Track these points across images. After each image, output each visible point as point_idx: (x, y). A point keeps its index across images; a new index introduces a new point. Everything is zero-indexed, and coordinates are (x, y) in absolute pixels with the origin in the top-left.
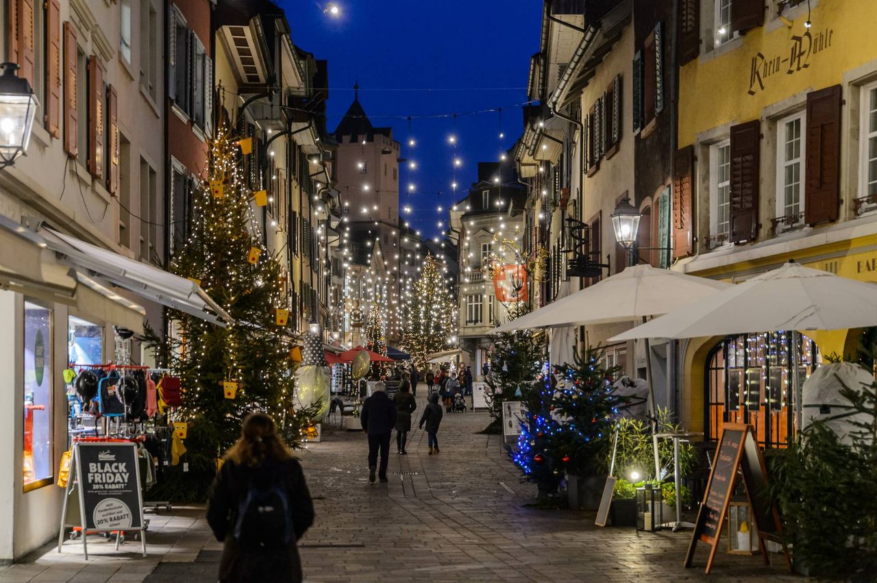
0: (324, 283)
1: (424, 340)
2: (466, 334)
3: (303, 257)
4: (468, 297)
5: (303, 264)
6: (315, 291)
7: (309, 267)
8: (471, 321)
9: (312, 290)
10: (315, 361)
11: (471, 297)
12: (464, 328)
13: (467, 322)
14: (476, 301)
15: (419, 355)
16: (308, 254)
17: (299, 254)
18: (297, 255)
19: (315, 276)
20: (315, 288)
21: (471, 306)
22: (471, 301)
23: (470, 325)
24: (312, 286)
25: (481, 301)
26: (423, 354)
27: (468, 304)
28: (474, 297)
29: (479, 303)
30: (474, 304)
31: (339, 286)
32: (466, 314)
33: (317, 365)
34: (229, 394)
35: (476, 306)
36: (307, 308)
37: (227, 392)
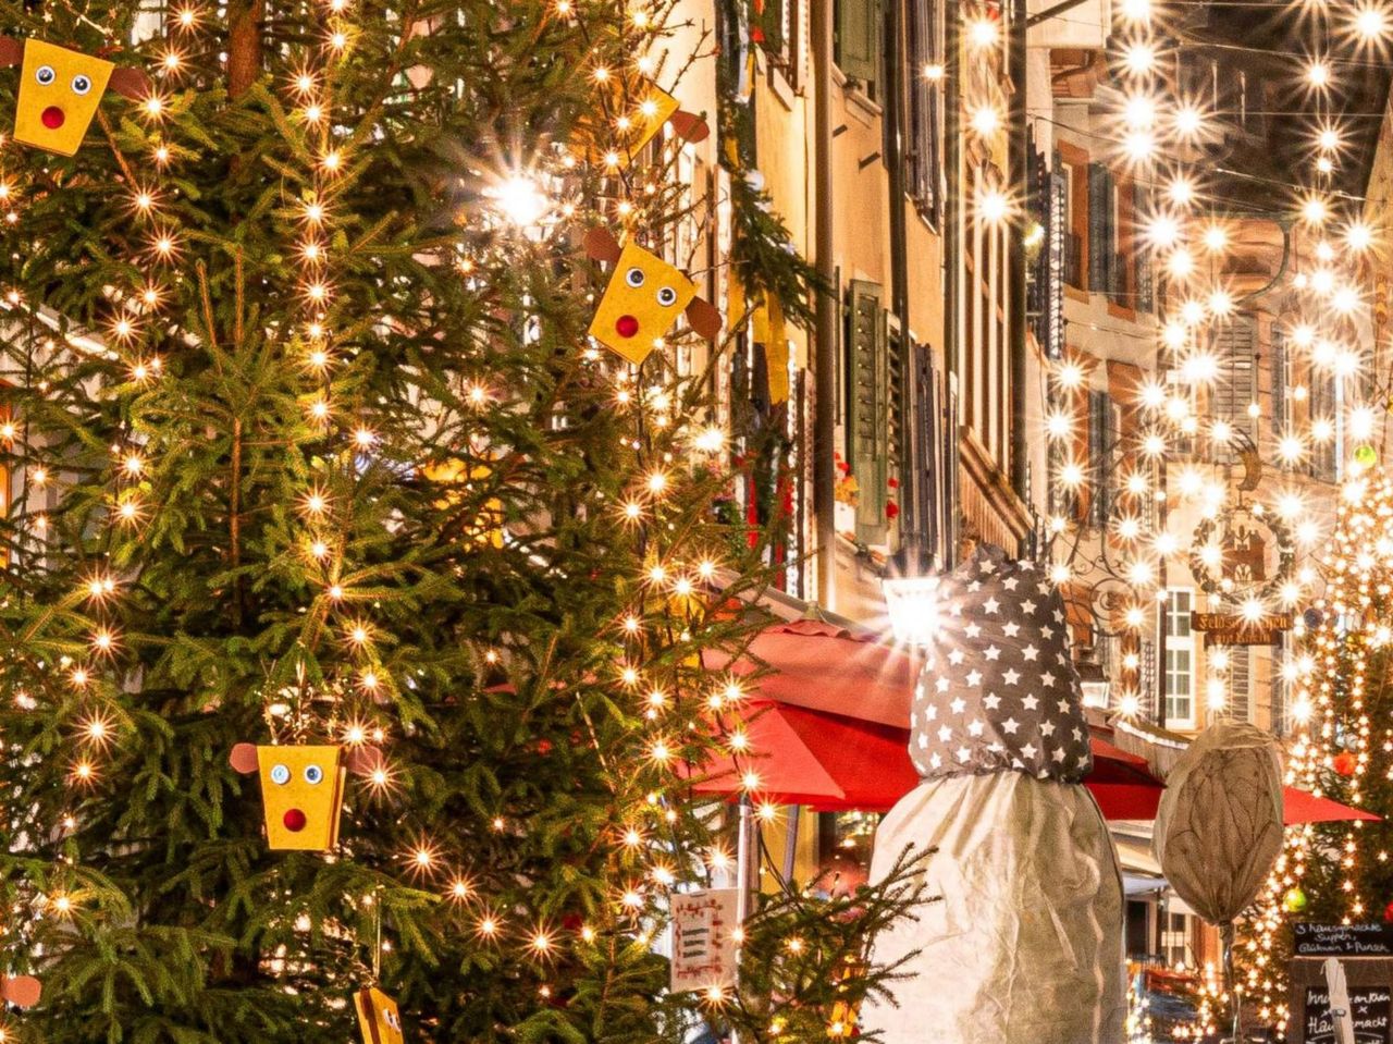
0: (1000, 314)
3: (833, 91)
5: (835, 145)
6: (925, 352)
7: (880, 173)
9: (900, 344)
10: (1014, 745)
16: (872, 72)
17: (807, 79)
18: (791, 73)
19: (925, 248)
20: (926, 327)
24: (901, 309)
31: (1123, 371)
33: (1028, 772)
34: (296, 821)
36: (864, 468)
37: (288, 804)
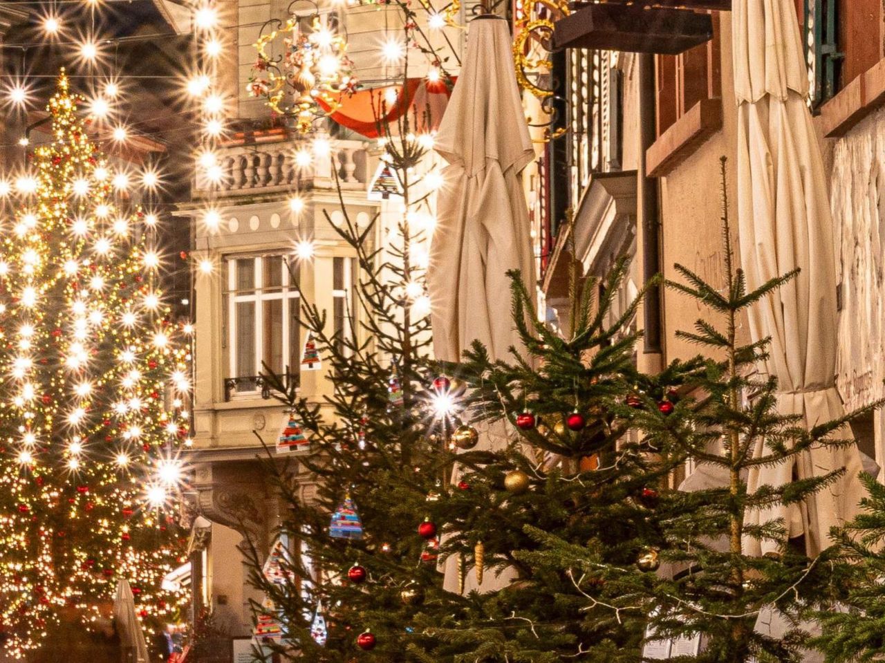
1: (40, 507)
2: (223, 442)
4: (232, 265)
8: (246, 382)
11: (245, 264)
12: (215, 412)
13: (228, 385)
14: (273, 283)
15: (17, 577)
21: (246, 311)
22: (246, 285)
23: (242, 398)
25: (295, 284)
26: (33, 575)
27: (234, 300)
28: (259, 264)
29: (285, 296)
30: (259, 299)
32: (225, 346)
35: (273, 309)
